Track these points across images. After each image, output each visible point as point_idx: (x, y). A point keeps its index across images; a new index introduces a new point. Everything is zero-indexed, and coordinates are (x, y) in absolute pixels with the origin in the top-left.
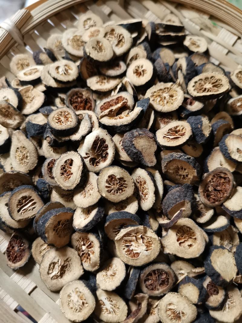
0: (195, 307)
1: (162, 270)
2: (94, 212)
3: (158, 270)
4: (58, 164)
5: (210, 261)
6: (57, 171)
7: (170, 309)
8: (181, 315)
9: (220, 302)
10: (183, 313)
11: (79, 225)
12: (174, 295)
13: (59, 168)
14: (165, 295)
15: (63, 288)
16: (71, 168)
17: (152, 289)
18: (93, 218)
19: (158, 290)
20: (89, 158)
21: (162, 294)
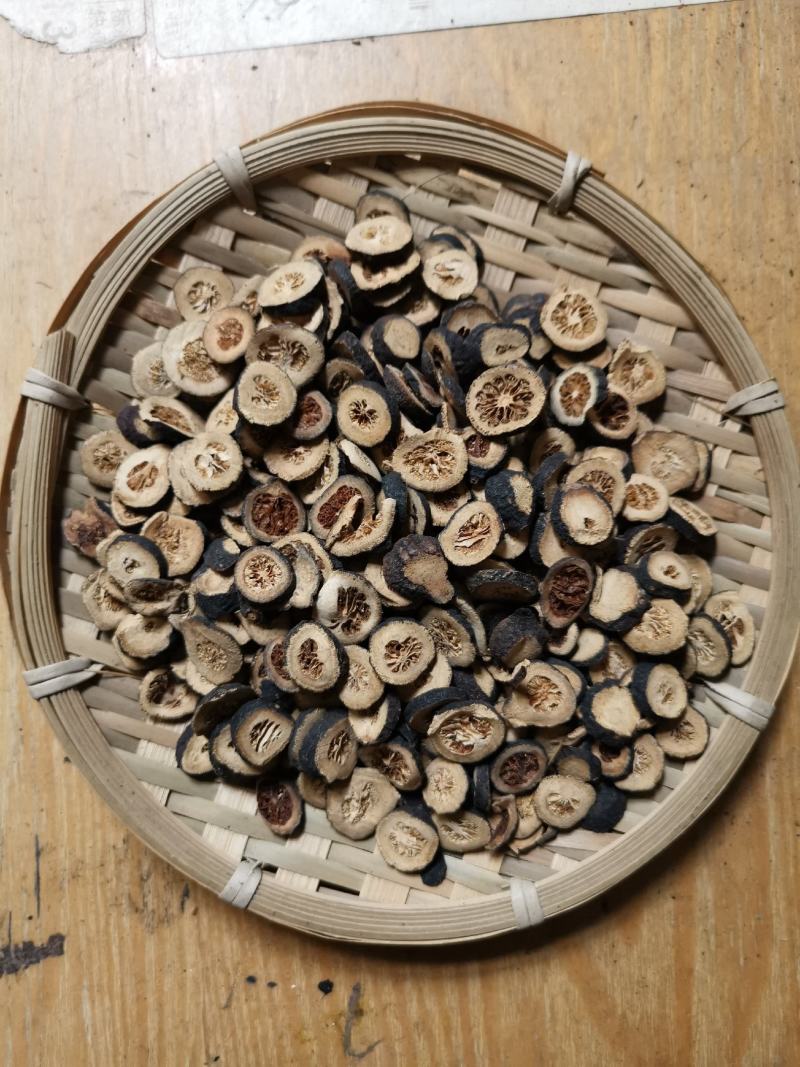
0: (589, 786)
1: (523, 753)
2: (384, 710)
3: (516, 755)
4: (291, 656)
5: (592, 715)
6: (294, 666)
7: (553, 802)
8: (572, 804)
9: (625, 766)
10: (574, 801)
11: (367, 736)
12: (552, 780)
13: (296, 660)
14: (538, 784)
15: (378, 829)
16: (316, 655)
17: (517, 783)
18: (387, 720)
19: (526, 781)
20: (340, 626)
21: (534, 785)
